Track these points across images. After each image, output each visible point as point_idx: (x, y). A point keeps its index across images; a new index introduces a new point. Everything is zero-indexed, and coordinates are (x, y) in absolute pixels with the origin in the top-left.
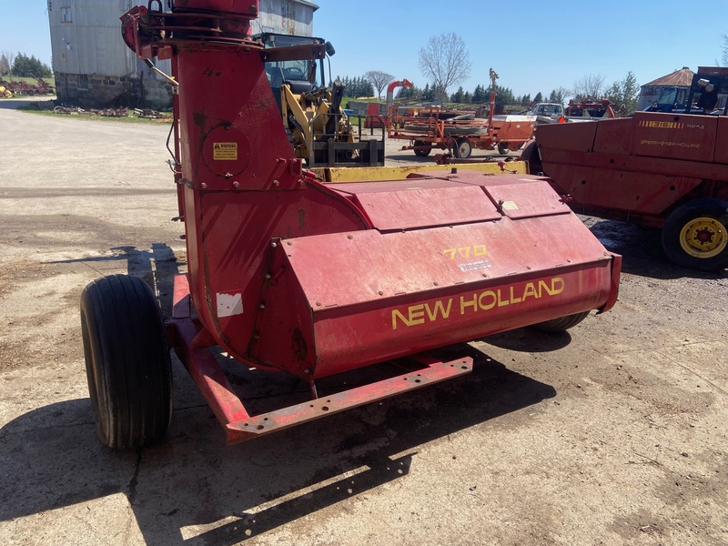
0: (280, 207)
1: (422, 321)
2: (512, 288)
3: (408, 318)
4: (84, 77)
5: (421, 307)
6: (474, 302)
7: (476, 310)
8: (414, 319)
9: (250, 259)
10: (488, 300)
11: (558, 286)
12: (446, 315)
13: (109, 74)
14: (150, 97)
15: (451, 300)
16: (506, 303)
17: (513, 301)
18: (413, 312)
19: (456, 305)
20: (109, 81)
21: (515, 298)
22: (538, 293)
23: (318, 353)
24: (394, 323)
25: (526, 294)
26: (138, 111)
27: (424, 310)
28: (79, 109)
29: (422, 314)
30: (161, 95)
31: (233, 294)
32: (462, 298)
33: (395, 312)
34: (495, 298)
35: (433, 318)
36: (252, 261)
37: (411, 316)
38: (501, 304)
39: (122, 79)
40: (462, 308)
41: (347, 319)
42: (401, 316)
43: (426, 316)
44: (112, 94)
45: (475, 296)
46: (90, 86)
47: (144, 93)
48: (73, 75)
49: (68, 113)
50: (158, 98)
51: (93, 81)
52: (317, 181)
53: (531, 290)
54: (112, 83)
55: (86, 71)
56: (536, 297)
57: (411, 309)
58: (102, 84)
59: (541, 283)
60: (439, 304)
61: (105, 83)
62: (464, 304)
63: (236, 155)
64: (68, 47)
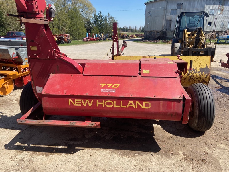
0: (51, 64)
1: (80, 105)
2: (121, 102)
3: (75, 103)
4: (151, 31)
5: (80, 100)
6: (103, 103)
7: (103, 106)
8: (77, 104)
9: (44, 78)
10: (109, 104)
11: (146, 105)
12: (90, 105)
13: (158, 30)
14: (168, 36)
15: (92, 101)
16: (119, 107)
17: (122, 106)
18: (77, 102)
19: (95, 103)
20: (157, 32)
21: (123, 105)
22: (135, 106)
23: (43, 107)
24: (69, 103)
25: (129, 105)
26: (162, 41)
27: (81, 102)
28: (147, 41)
29: (80, 103)
30: (171, 35)
31: (40, 87)
32: (97, 101)
33: (70, 100)
34: (113, 104)
35: (85, 105)
36: (45, 79)
37: (76, 103)
38: (115, 106)
39: (161, 31)
40: (97, 104)
41: (53, 99)
42: (72, 102)
43: (82, 104)
44: (157, 36)
45: (103, 101)
46: (152, 34)
47: (166, 35)
48: (149, 31)
49: (144, 42)
50: (170, 36)
51: (153, 33)
52: (62, 57)
53: (131, 104)
54: (158, 33)
55: (152, 30)
56: (134, 107)
57: (76, 100)
58: (155, 33)
59: (137, 102)
60: (87, 101)
61: (156, 33)
62: (98, 103)
63: (37, 49)
64: (149, 23)
